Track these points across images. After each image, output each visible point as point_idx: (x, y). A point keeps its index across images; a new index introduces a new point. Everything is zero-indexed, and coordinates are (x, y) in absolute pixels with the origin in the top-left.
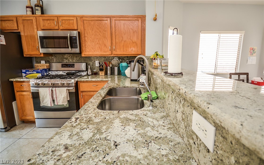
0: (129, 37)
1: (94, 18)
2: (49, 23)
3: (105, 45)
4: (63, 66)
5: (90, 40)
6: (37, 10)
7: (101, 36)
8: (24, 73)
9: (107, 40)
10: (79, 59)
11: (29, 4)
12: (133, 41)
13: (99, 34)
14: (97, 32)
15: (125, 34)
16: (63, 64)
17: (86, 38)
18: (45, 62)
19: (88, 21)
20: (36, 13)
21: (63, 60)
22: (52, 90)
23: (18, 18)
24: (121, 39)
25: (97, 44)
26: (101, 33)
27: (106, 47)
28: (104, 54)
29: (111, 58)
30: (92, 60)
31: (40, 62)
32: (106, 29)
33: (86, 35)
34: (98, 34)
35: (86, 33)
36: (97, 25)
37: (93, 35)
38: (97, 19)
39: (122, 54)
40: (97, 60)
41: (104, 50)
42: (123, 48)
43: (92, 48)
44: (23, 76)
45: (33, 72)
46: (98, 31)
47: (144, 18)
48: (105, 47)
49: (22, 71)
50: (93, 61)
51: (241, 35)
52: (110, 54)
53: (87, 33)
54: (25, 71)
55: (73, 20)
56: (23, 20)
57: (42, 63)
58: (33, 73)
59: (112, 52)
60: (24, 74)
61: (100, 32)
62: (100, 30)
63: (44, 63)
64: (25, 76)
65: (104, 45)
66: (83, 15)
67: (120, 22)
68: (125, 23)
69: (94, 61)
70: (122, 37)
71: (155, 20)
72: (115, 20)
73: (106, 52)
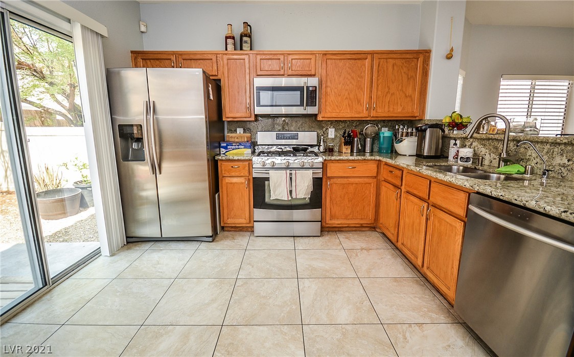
0: (400, 88)
1: (346, 55)
2: (270, 65)
3: (359, 101)
4: (279, 137)
5: (334, 92)
6: (246, 42)
7: (353, 85)
8: (224, 147)
9: (362, 93)
10: (302, 125)
11: (230, 32)
12: (406, 95)
13: (351, 83)
14: (347, 78)
15: (393, 83)
16: (279, 134)
17: (329, 89)
18: (244, 130)
19: (333, 60)
20: (244, 48)
21: (274, 127)
22: (291, 174)
23: (218, 56)
24: (387, 90)
25: (346, 98)
26: (354, 80)
27: (361, 104)
28: (357, 116)
29: (355, 123)
30: (323, 127)
31: (236, 131)
32: (363, 73)
33: (329, 84)
34: (348, 82)
35: (328, 80)
36: (348, 68)
37: (340, 83)
38: (349, 58)
39: (387, 115)
40: (332, 127)
41: (356, 109)
42: (389, 106)
43: (337, 106)
44: (221, 153)
45: (238, 146)
46: (349, 77)
47: (427, 54)
48: (358, 104)
49: (220, 144)
50: (325, 129)
51: (571, 82)
52: (367, 116)
53: (331, 81)
54: (225, 145)
55: (311, 59)
56: (228, 59)
57: (238, 132)
58: (239, 148)
59: (370, 112)
60: (223, 150)
61: (353, 78)
62: (353, 75)
63: (242, 132)
64: (224, 154)
65: (357, 100)
66: (326, 51)
67: (387, 62)
68: (396, 64)
69: (327, 129)
70: (388, 86)
71: (449, 57)
72: (379, 58)
73: (359, 113)
